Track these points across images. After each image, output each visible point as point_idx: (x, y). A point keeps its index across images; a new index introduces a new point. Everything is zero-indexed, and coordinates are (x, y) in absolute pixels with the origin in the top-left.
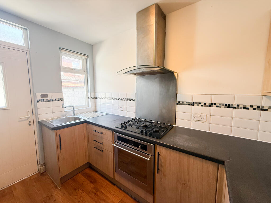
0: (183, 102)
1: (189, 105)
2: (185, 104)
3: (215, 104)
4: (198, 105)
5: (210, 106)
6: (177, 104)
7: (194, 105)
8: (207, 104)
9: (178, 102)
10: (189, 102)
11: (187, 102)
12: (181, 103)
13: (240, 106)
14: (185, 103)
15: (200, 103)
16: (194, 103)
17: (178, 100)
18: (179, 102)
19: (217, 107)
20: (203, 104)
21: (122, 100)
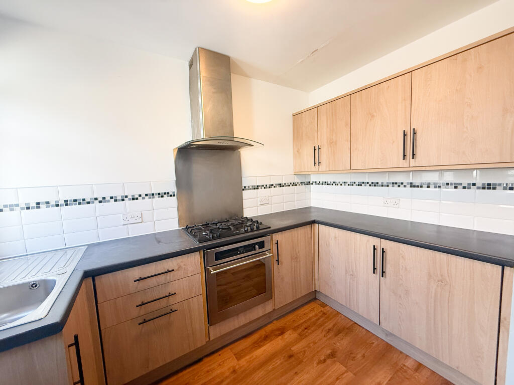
0: (249, 187)
1: (254, 189)
2: (251, 189)
3: (273, 185)
4: (261, 188)
5: (270, 187)
6: (243, 190)
7: (258, 188)
8: (268, 186)
9: (243, 188)
10: (254, 186)
11: (252, 186)
12: (247, 188)
14: (251, 187)
15: (263, 186)
16: (258, 186)
17: (244, 185)
18: (245, 187)
19: (274, 187)
20: (265, 186)
21: (137, 199)
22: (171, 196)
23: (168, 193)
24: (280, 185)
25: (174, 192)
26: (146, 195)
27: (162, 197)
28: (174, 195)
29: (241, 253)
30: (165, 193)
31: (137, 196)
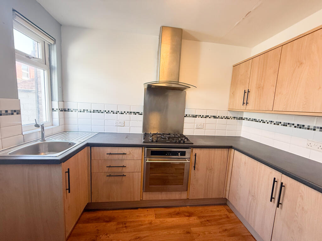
0: (189, 115)
1: (193, 117)
2: (190, 117)
3: (208, 116)
4: (199, 117)
5: (205, 118)
6: (185, 117)
7: (196, 117)
8: (204, 116)
9: (185, 115)
10: (193, 115)
11: (192, 115)
12: (188, 115)
13: (220, 117)
14: (191, 116)
15: (200, 116)
16: (196, 115)
17: (186, 113)
18: (186, 115)
19: (209, 118)
20: (202, 116)
21: (123, 114)
22: (140, 114)
23: (139, 113)
24: (215, 117)
25: (142, 113)
26: (128, 112)
27: (136, 114)
28: (142, 114)
29: (167, 155)
30: (137, 113)
31: (123, 112)
